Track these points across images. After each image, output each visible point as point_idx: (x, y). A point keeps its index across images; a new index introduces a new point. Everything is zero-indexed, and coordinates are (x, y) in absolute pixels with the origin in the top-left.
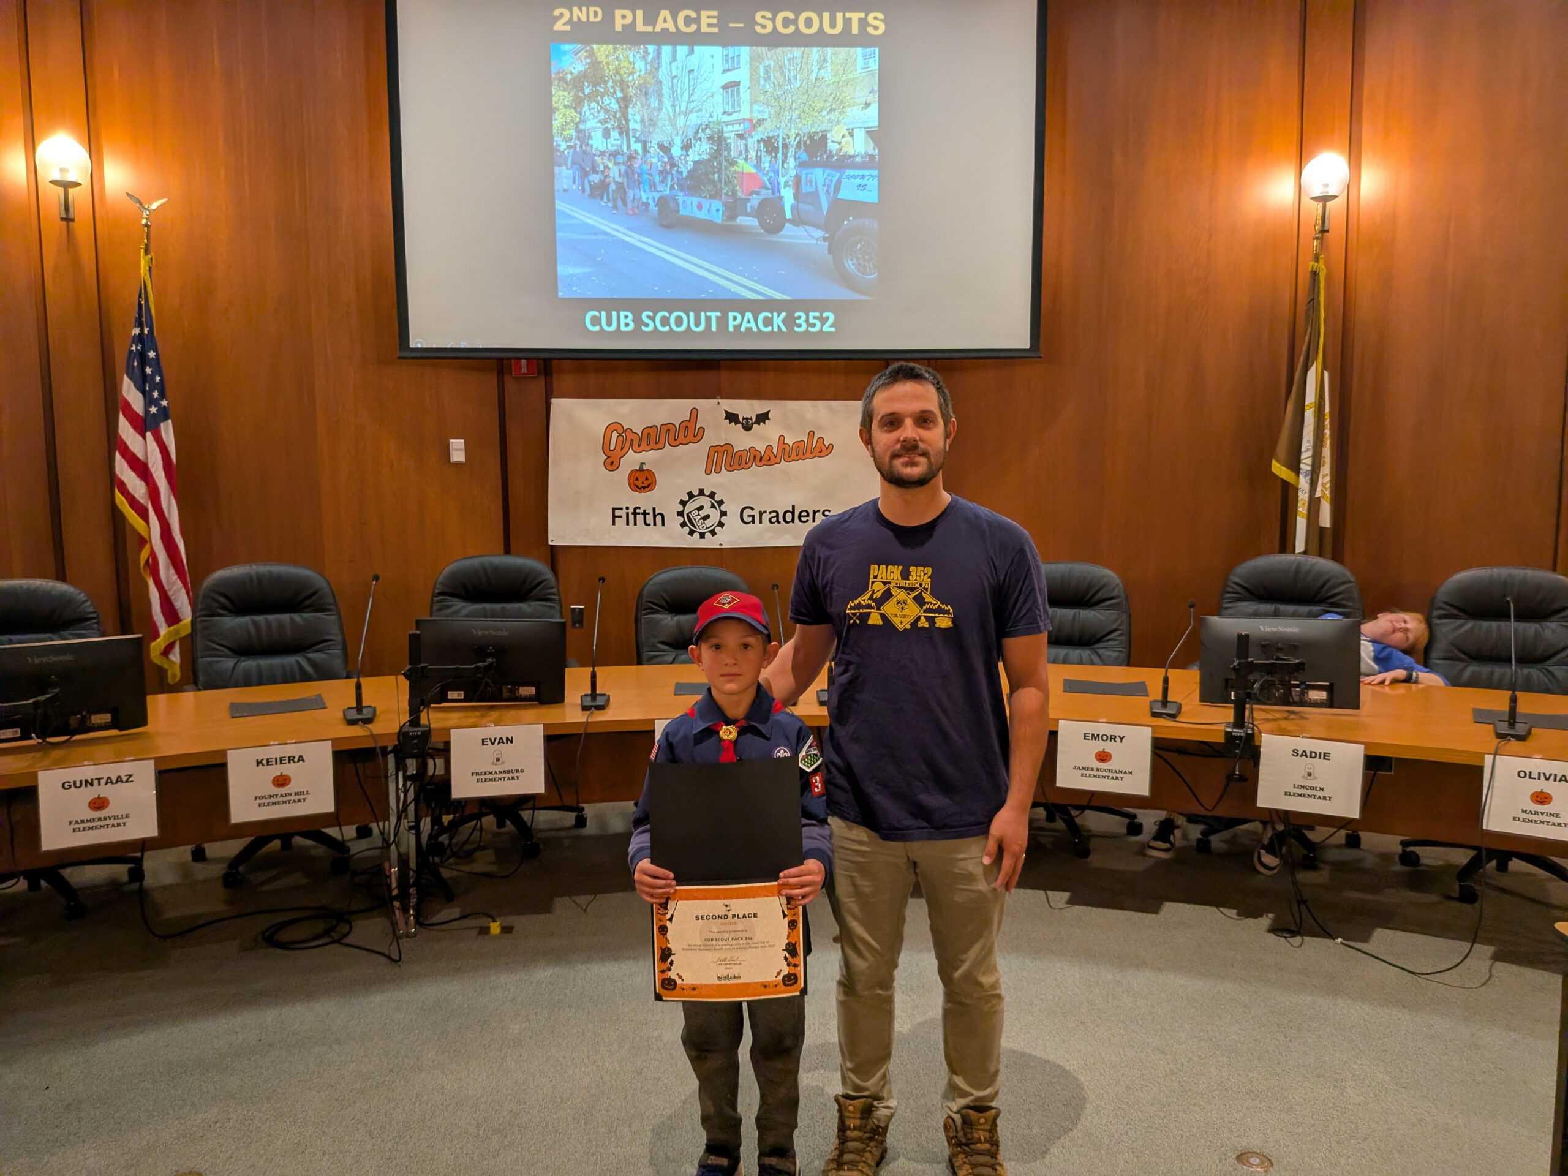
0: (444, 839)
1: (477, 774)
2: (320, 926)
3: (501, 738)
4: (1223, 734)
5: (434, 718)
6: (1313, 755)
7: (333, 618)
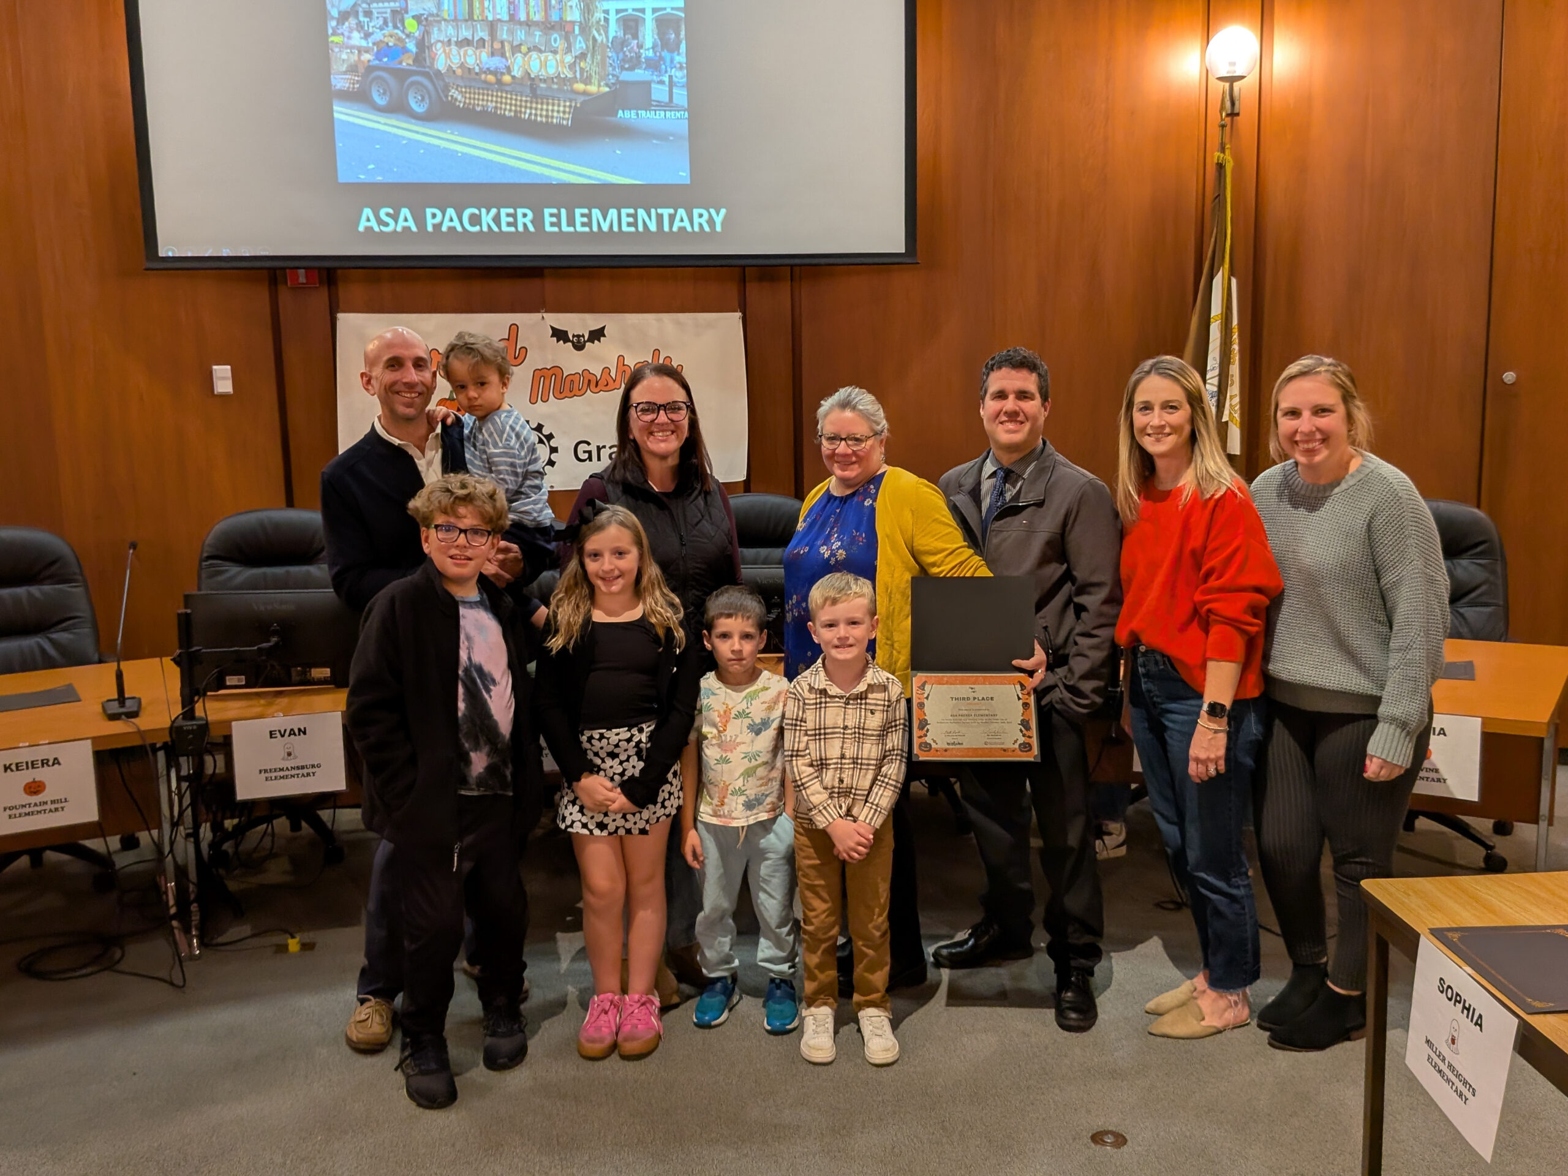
0: (227, 846)
1: (266, 771)
3: (292, 730)
7: (79, 590)
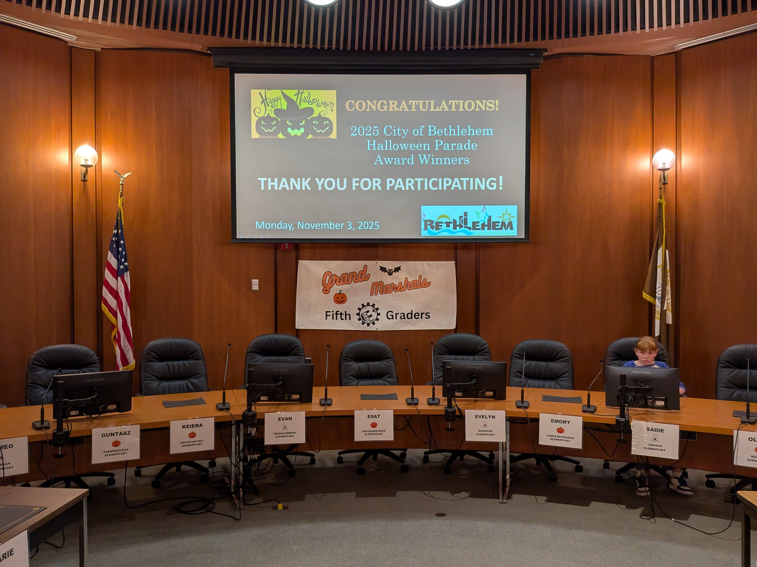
1: (276, 434)
2: (201, 505)
3: (287, 418)
4: (615, 420)
5: (257, 409)
6: (656, 430)
7: (202, 363)
